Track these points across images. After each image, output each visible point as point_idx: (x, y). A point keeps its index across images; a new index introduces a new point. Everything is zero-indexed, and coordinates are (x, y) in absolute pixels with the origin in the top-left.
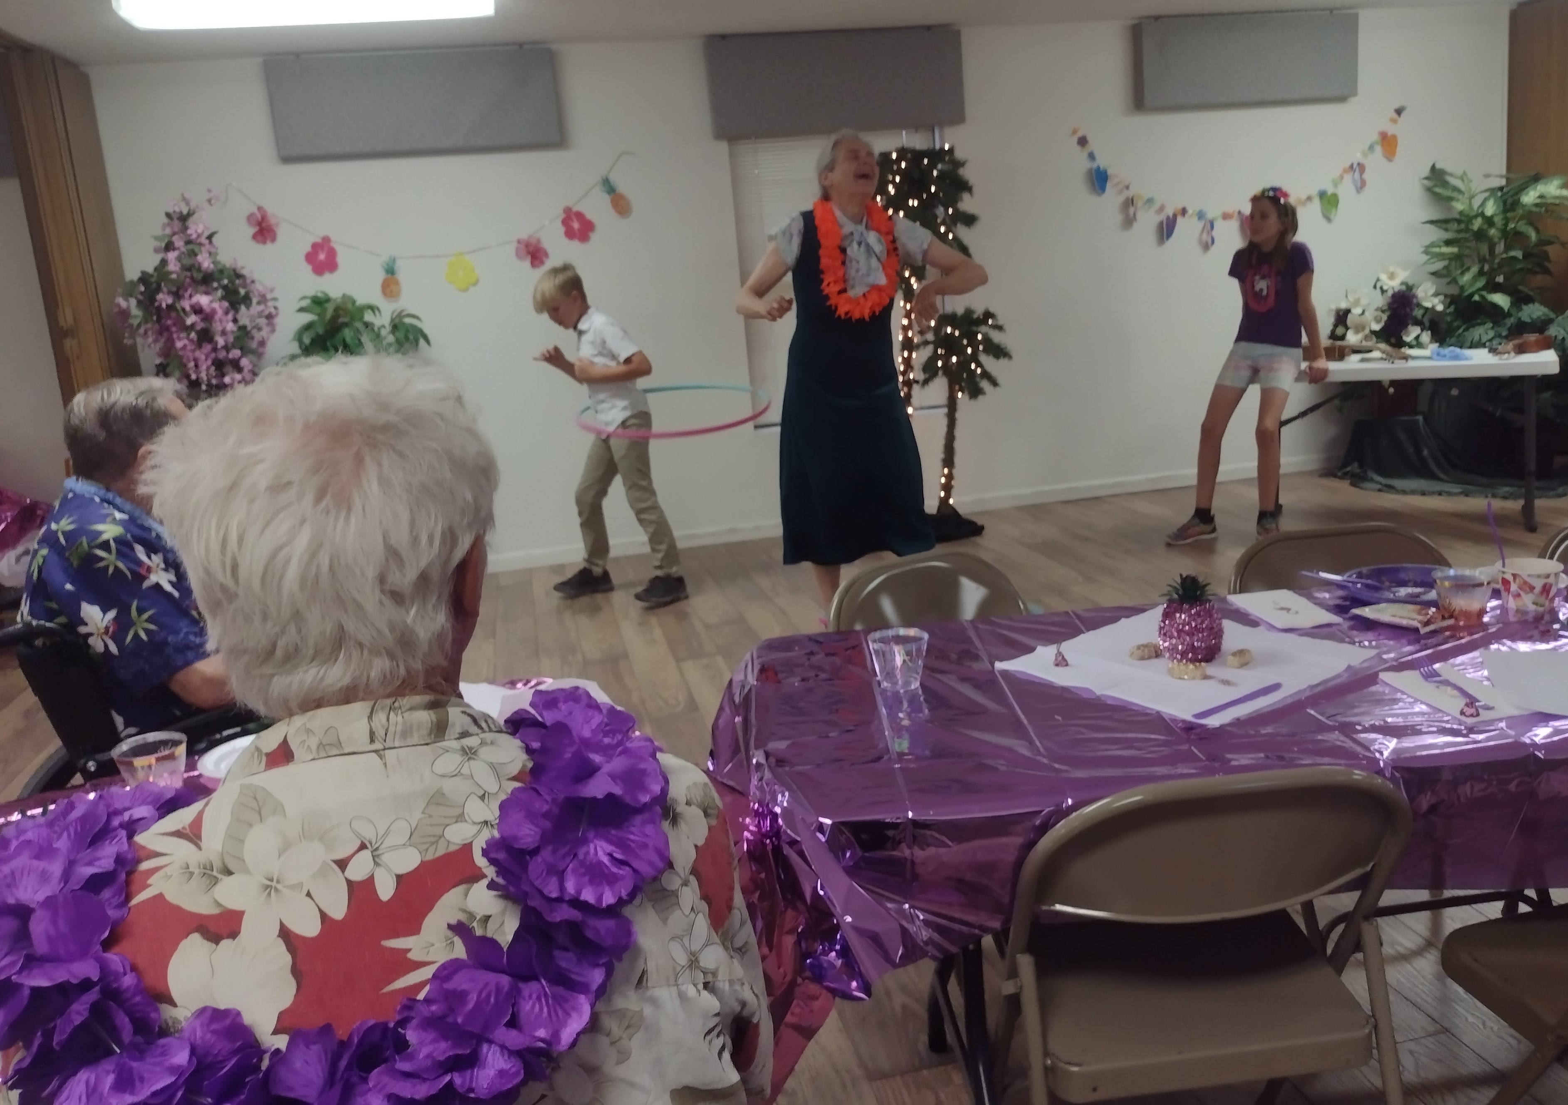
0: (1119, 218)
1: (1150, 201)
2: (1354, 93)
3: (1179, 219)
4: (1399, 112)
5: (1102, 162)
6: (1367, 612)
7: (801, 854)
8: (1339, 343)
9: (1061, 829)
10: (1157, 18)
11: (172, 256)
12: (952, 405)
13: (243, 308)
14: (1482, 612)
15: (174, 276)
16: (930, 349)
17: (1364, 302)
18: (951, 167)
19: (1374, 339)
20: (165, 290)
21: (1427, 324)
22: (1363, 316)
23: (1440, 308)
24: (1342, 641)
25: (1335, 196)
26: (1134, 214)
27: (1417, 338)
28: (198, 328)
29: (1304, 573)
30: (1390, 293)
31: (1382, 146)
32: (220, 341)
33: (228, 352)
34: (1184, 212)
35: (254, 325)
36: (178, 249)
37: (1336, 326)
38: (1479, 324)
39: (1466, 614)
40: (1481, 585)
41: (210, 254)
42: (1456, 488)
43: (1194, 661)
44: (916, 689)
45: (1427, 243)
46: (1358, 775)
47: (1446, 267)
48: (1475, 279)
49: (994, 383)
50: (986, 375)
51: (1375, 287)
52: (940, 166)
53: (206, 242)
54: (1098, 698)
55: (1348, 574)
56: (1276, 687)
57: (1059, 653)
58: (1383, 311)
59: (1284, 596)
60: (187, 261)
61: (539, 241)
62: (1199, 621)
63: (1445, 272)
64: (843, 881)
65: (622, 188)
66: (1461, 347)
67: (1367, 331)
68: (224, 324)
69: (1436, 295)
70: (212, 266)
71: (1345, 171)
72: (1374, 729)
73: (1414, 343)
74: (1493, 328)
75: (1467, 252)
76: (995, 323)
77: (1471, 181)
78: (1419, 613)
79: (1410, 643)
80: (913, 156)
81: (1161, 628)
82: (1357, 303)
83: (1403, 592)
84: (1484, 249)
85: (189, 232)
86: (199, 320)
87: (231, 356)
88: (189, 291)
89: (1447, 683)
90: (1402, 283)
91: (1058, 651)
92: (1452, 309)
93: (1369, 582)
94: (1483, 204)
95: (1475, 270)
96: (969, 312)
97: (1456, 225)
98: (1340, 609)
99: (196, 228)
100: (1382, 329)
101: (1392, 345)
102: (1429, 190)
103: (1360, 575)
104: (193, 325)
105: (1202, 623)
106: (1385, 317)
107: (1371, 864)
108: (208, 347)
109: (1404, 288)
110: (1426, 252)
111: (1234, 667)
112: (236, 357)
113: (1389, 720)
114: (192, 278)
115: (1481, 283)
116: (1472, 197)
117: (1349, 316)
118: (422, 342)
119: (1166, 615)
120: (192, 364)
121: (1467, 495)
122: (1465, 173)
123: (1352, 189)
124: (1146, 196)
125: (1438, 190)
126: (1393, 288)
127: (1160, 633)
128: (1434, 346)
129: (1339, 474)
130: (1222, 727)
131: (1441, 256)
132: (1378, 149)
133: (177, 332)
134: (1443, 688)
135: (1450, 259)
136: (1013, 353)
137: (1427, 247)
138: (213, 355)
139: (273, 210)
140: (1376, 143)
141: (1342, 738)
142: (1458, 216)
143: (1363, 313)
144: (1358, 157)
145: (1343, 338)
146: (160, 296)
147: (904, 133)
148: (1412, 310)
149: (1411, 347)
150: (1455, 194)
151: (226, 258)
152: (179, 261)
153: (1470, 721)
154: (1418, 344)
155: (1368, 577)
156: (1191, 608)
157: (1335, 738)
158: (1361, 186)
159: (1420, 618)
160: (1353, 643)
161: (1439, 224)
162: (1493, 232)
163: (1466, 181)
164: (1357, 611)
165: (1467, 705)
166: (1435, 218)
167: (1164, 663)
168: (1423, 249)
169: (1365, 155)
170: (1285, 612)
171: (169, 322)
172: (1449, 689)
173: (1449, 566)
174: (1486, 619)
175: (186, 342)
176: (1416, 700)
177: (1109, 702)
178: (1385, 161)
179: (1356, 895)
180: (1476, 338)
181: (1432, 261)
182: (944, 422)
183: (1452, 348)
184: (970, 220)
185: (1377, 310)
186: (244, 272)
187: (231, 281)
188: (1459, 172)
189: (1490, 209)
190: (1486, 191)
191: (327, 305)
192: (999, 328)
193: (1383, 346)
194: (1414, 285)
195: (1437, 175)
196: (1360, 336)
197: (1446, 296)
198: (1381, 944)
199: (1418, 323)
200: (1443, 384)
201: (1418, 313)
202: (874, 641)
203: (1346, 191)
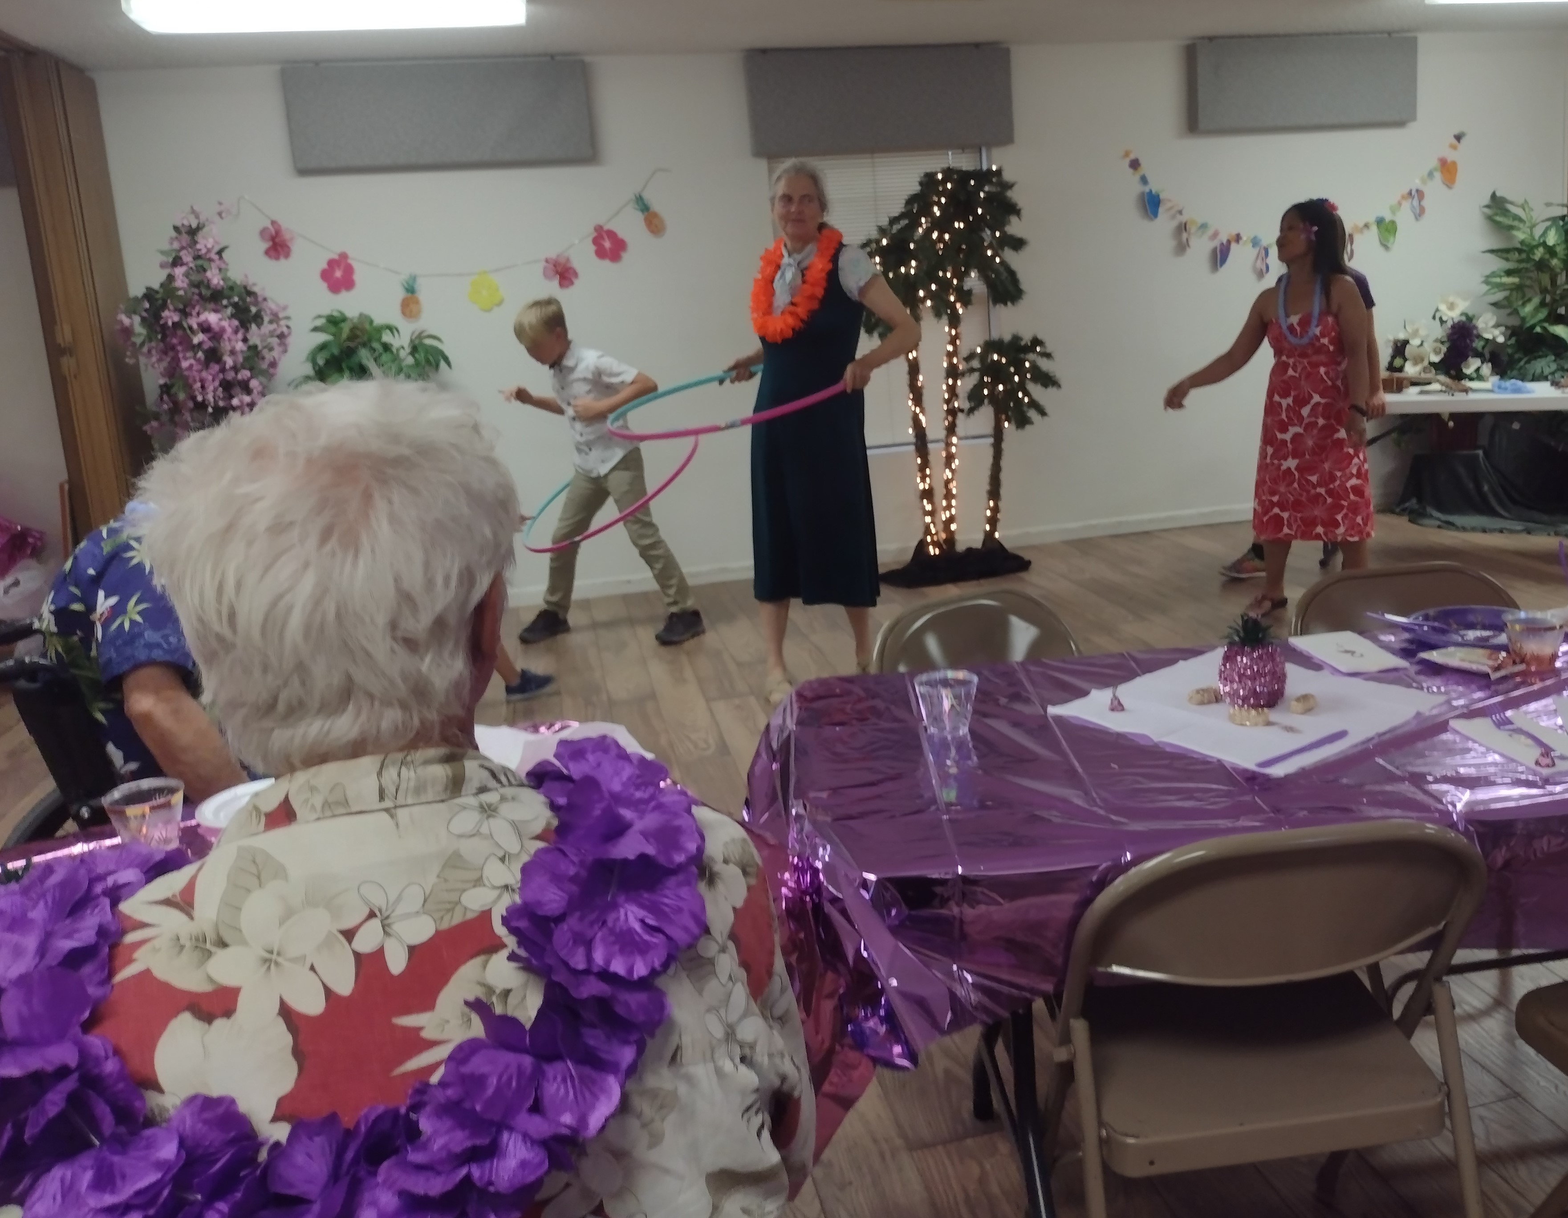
0: (1171, 243)
1: (1204, 226)
2: (1413, 117)
3: (1233, 246)
4: (1458, 138)
5: (1154, 186)
6: (1434, 656)
7: (844, 912)
8: (1397, 375)
9: (1120, 886)
10: (1211, 39)
11: (179, 271)
12: (998, 435)
13: (254, 327)
14: (1554, 657)
15: (181, 293)
16: (976, 375)
17: (1423, 332)
18: (999, 189)
19: (1434, 371)
20: (171, 307)
21: (1487, 356)
22: (1421, 349)
23: (1501, 339)
24: (1409, 686)
25: (1393, 223)
26: (1187, 240)
27: (1478, 370)
28: (205, 347)
29: (1369, 614)
30: (1450, 324)
31: (1442, 172)
32: (229, 361)
33: (236, 374)
34: (1238, 238)
35: (265, 344)
36: (186, 264)
37: (1393, 357)
38: (1540, 357)
39: (1538, 659)
40: (1552, 628)
41: (220, 270)
42: (1518, 526)
43: (1256, 706)
44: (965, 736)
45: (1488, 272)
46: (1431, 828)
47: (1507, 298)
48: (1537, 310)
49: (1042, 412)
50: (1034, 404)
51: (1434, 318)
52: (987, 188)
53: (216, 257)
54: (1156, 745)
55: (1414, 616)
56: (1341, 735)
57: (1115, 697)
58: (1442, 343)
59: (1348, 638)
60: (195, 277)
61: (568, 260)
62: (1261, 665)
63: (1505, 303)
64: (888, 940)
65: (656, 206)
66: (1523, 380)
67: (1426, 363)
68: (233, 343)
69: (1497, 326)
70: (222, 283)
71: (1403, 197)
72: (1445, 780)
73: (1475, 375)
74: (1555, 361)
75: (1528, 282)
76: (1043, 350)
77: (1532, 210)
78: (1490, 658)
79: (1480, 689)
80: (960, 177)
81: (1221, 672)
82: (1415, 333)
83: (1472, 635)
84: (1546, 279)
85: (198, 246)
86: (206, 339)
87: (239, 377)
88: (197, 308)
89: (1520, 731)
90: (1462, 314)
91: (1114, 695)
92: (1513, 341)
93: (1436, 624)
94: (1545, 233)
95: (1536, 301)
96: (1016, 339)
97: (1517, 254)
98: (1407, 653)
99: (205, 242)
100: (1442, 361)
101: (1451, 377)
102: (1490, 219)
103: (1426, 618)
104: (200, 344)
105: (1264, 667)
106: (1444, 349)
107: (1443, 923)
108: (216, 368)
109: (1464, 318)
110: (1486, 282)
111: (1298, 713)
112: (246, 378)
113: (1462, 770)
114: (200, 295)
115: (1543, 314)
116: (1532, 227)
117: (1408, 346)
118: (443, 364)
119: (1228, 658)
120: (199, 385)
121: (1529, 533)
122: (1526, 201)
123: (1411, 216)
124: (1200, 221)
125: (1498, 218)
126: (1453, 319)
127: (1220, 677)
128: (1495, 379)
129: (1398, 510)
130: (1287, 777)
131: (1501, 286)
132: (1438, 175)
133: (183, 351)
134: (1516, 736)
135: (1511, 290)
136: (1062, 382)
137: (1488, 277)
138: (221, 376)
139: (287, 224)
140: (1435, 169)
141: (1413, 789)
142: (1519, 246)
143: (1422, 344)
144: (1417, 183)
145: (1401, 369)
146: (165, 313)
147: (950, 153)
148: (1472, 341)
149: (1471, 379)
150: (1516, 223)
151: (236, 275)
152: (187, 277)
153: (1545, 772)
154: (1478, 376)
155: (1435, 619)
156: (1253, 651)
157: (1406, 789)
158: (1420, 213)
159: (1491, 663)
160: (1422, 688)
161: (1499, 254)
162: (1555, 262)
163: (1527, 210)
164: (1425, 655)
165: (1542, 755)
166: (1495, 247)
167: (1225, 709)
168: (1483, 279)
169: (1424, 182)
170: (1349, 655)
171: (175, 341)
172: (1523, 738)
173: (1517, 607)
174: (1558, 664)
175: (192, 361)
176: (1489, 750)
177: (1168, 749)
178: (1444, 188)
179: (1426, 955)
180: (1538, 371)
181: (1493, 291)
182: (989, 453)
183: (1513, 381)
184: (1018, 244)
185: (1436, 341)
186: (255, 289)
187: (241, 298)
188: (1520, 201)
189: (1552, 239)
190: (1548, 220)
191: (343, 325)
192: (1048, 356)
193: (1442, 378)
194: (1474, 316)
195: (1497, 203)
196: (1418, 368)
197: (1507, 327)
198: (1454, 1007)
199: (1478, 355)
200: (1504, 418)
201: (1478, 345)
202: (921, 684)
203: (1404, 218)
